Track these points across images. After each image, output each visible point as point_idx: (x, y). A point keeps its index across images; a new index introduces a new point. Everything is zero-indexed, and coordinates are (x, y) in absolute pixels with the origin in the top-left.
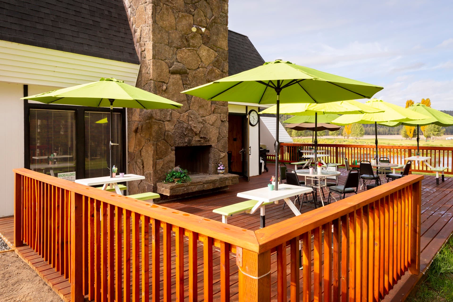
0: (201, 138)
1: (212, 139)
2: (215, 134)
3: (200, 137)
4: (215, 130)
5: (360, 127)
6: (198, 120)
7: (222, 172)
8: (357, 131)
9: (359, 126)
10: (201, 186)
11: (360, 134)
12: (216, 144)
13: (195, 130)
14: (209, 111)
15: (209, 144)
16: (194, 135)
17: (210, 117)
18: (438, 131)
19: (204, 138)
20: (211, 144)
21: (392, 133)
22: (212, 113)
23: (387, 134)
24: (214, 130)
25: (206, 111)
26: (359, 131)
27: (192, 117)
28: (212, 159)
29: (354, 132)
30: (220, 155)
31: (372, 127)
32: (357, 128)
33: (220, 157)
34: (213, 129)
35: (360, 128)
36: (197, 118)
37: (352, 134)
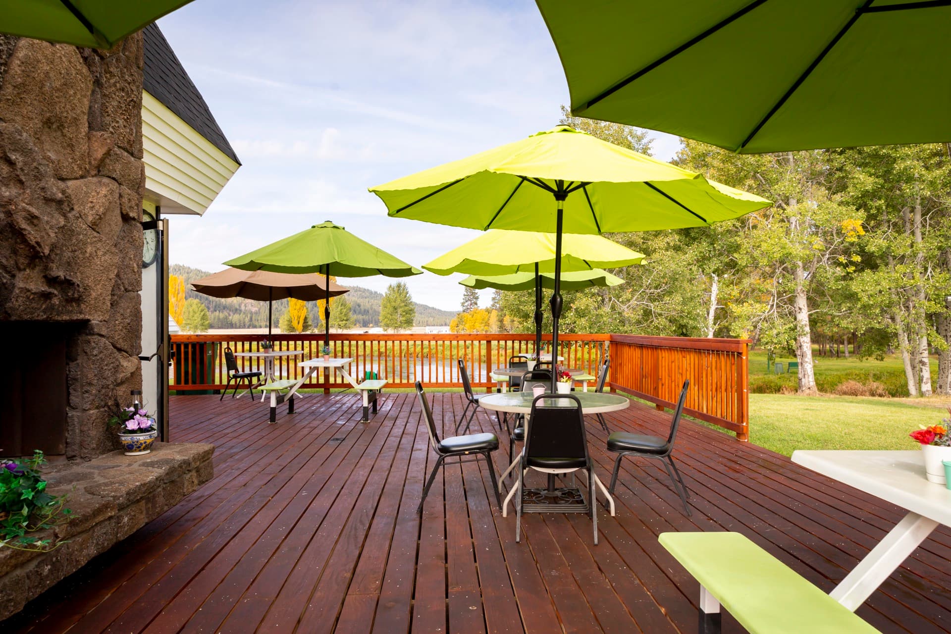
0: (52, 281)
1: (94, 294)
2: (107, 270)
3: (45, 277)
4: (105, 254)
5: (202, 311)
6: (42, 184)
7: (149, 441)
8: (195, 320)
9: (200, 309)
10: (108, 528)
11: (202, 325)
12: (107, 317)
13: (33, 235)
14: (82, 158)
15: (81, 317)
16: (22, 261)
17: (85, 189)
18: (346, 320)
19: (67, 284)
20: (87, 317)
21: (257, 324)
22: (93, 173)
23: (247, 327)
24: (100, 253)
25: (68, 150)
26: (199, 319)
27: (19, 165)
28: (90, 384)
29: (189, 322)
30: (117, 368)
31: (218, 312)
32: (195, 312)
33: (121, 376)
34: (99, 245)
35: (202, 313)
36: (38, 177)
37: (183, 325)
